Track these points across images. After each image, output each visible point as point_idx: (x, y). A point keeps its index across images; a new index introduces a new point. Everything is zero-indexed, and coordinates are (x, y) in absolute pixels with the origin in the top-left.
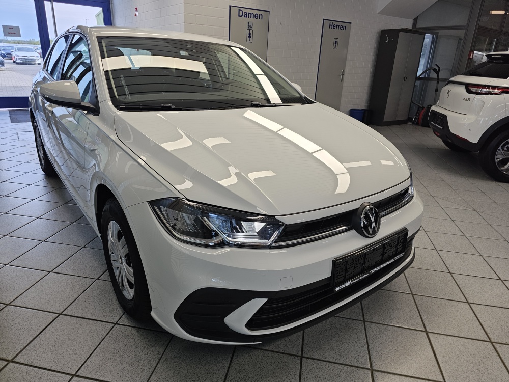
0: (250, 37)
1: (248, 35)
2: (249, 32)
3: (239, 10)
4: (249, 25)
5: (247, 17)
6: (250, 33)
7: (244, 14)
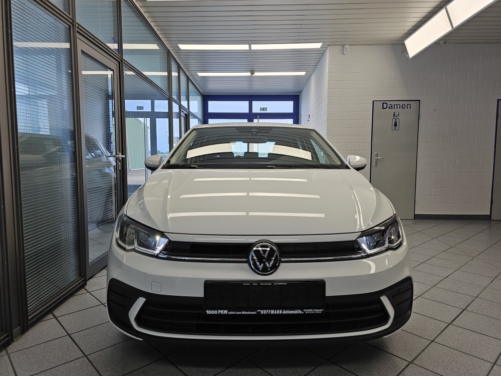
0: (396, 125)
1: (394, 124)
2: (394, 121)
3: (383, 103)
4: (394, 115)
5: (392, 108)
6: (396, 122)
7: (388, 106)
